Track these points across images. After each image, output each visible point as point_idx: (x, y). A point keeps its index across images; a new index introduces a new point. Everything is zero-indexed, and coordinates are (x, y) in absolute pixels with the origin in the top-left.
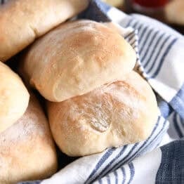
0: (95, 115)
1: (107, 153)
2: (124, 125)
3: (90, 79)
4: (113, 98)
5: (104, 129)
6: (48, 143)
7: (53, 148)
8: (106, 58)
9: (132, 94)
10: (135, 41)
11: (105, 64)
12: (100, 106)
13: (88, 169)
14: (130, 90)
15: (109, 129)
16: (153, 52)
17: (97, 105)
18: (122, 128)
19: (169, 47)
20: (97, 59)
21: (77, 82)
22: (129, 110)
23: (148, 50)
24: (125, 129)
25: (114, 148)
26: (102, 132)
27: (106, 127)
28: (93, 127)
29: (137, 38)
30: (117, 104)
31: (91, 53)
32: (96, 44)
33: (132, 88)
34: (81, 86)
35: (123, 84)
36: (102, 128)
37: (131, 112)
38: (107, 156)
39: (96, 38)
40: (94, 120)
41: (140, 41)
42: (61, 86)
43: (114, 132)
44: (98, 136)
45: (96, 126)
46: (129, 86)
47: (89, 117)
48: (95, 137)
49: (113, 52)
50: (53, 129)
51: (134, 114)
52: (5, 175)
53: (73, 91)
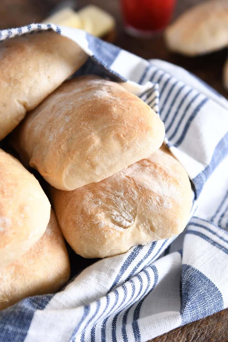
0: (116, 206)
1: (133, 253)
2: (153, 219)
3: (110, 163)
4: (137, 184)
5: (128, 224)
6: (58, 243)
7: (64, 250)
8: (129, 135)
9: (160, 177)
10: (156, 97)
11: (127, 143)
12: (122, 194)
13: (110, 275)
14: (157, 171)
15: (134, 224)
16: (176, 113)
17: (118, 193)
18: (150, 222)
19: (197, 109)
20: (118, 137)
21: (93, 166)
22: (158, 199)
23: (169, 111)
24: (154, 224)
25: (140, 246)
26: (125, 228)
27: (130, 222)
28: (114, 222)
29: (157, 93)
30: (144, 191)
31: (109, 129)
32: (116, 117)
33: (160, 168)
34: (98, 172)
35: (148, 164)
36: (125, 223)
37: (162, 201)
38: (132, 257)
39: (114, 109)
40: (115, 213)
41: (160, 97)
42: (72, 172)
43: (140, 227)
44: (121, 233)
45: (118, 220)
46: (155, 166)
47: (108, 209)
48: (118, 235)
49: (137, 127)
50: (63, 225)
51: (165, 204)
52: (7, 289)
53: (88, 177)
